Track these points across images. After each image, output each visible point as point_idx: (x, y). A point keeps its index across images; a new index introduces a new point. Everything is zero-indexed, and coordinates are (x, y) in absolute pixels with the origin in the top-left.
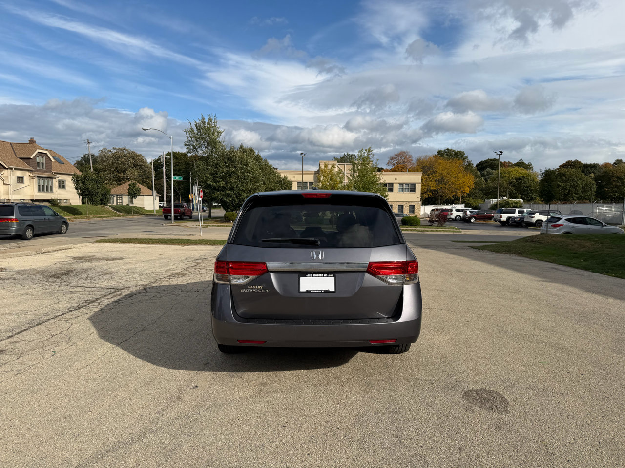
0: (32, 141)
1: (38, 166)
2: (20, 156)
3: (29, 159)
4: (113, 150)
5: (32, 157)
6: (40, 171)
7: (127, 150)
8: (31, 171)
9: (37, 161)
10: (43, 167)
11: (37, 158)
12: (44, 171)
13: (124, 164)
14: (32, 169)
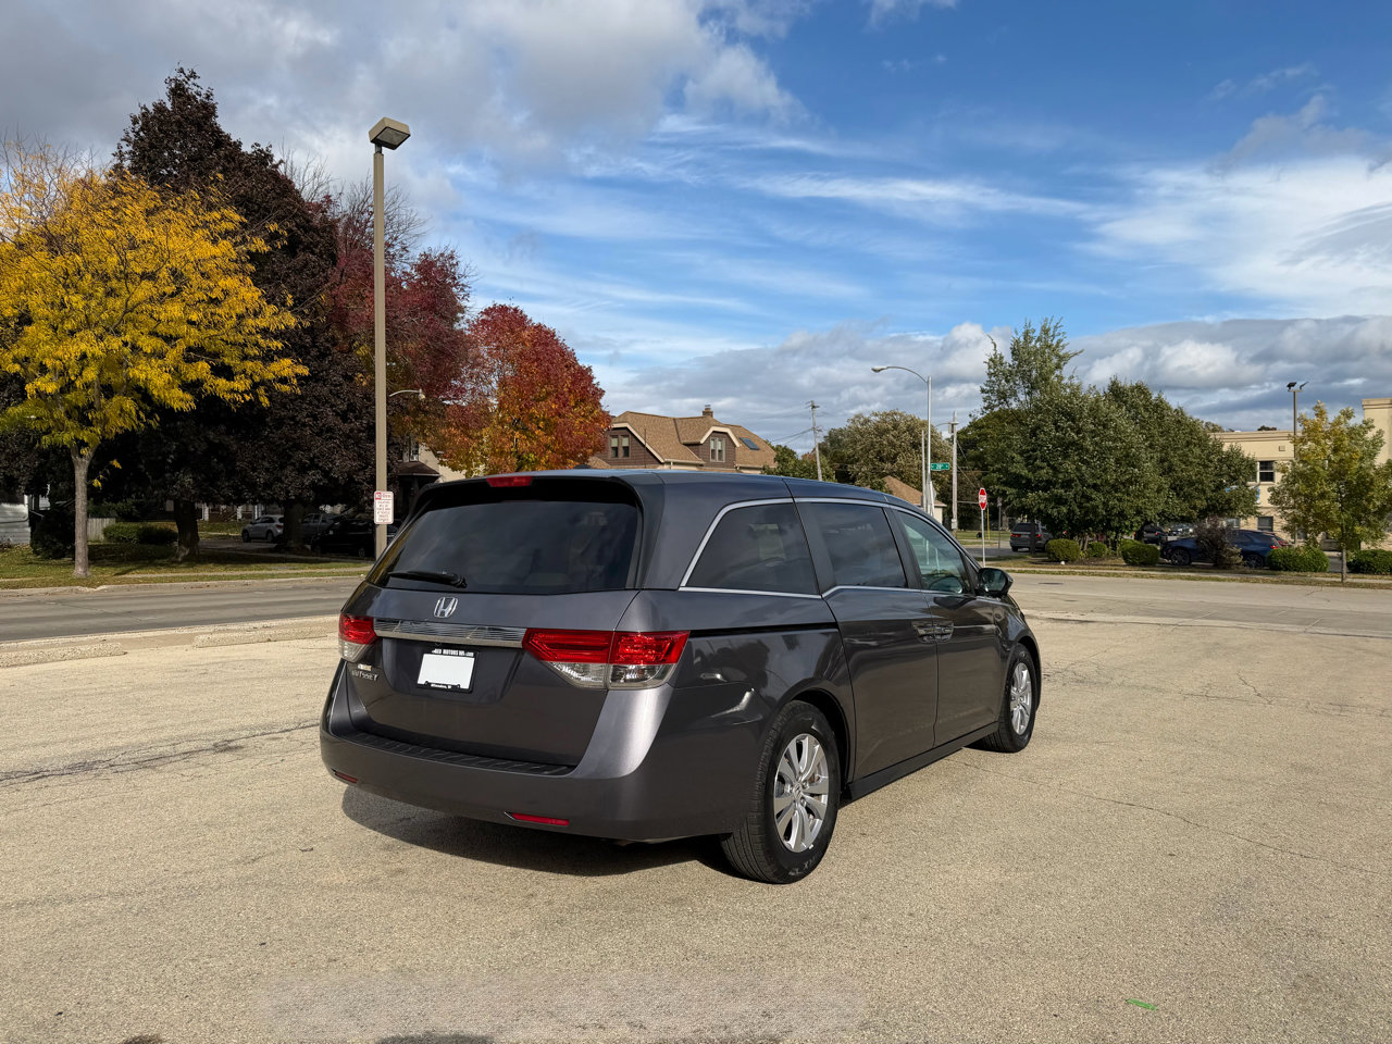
0: (708, 413)
1: (713, 457)
2: (686, 441)
3: (698, 444)
4: (873, 418)
5: (702, 442)
6: (715, 465)
7: (901, 415)
8: (701, 465)
9: (712, 447)
10: (720, 458)
11: (712, 442)
12: (723, 465)
13: (892, 444)
14: (703, 462)
